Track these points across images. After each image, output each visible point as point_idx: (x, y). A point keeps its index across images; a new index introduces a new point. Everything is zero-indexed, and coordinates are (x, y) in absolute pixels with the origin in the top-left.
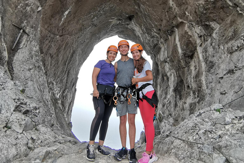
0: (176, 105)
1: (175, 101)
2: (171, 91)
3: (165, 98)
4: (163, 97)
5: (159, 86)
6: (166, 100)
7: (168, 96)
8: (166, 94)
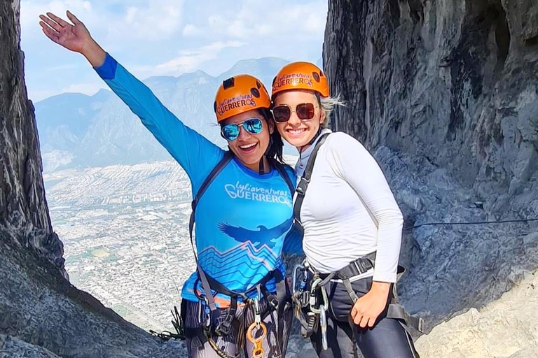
0: (456, 120)
1: (454, 103)
2: (432, 63)
3: (403, 95)
4: (393, 90)
5: (370, 47)
6: (406, 104)
7: (419, 87)
8: (409, 75)
